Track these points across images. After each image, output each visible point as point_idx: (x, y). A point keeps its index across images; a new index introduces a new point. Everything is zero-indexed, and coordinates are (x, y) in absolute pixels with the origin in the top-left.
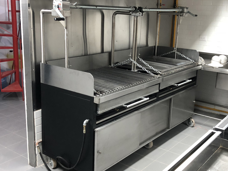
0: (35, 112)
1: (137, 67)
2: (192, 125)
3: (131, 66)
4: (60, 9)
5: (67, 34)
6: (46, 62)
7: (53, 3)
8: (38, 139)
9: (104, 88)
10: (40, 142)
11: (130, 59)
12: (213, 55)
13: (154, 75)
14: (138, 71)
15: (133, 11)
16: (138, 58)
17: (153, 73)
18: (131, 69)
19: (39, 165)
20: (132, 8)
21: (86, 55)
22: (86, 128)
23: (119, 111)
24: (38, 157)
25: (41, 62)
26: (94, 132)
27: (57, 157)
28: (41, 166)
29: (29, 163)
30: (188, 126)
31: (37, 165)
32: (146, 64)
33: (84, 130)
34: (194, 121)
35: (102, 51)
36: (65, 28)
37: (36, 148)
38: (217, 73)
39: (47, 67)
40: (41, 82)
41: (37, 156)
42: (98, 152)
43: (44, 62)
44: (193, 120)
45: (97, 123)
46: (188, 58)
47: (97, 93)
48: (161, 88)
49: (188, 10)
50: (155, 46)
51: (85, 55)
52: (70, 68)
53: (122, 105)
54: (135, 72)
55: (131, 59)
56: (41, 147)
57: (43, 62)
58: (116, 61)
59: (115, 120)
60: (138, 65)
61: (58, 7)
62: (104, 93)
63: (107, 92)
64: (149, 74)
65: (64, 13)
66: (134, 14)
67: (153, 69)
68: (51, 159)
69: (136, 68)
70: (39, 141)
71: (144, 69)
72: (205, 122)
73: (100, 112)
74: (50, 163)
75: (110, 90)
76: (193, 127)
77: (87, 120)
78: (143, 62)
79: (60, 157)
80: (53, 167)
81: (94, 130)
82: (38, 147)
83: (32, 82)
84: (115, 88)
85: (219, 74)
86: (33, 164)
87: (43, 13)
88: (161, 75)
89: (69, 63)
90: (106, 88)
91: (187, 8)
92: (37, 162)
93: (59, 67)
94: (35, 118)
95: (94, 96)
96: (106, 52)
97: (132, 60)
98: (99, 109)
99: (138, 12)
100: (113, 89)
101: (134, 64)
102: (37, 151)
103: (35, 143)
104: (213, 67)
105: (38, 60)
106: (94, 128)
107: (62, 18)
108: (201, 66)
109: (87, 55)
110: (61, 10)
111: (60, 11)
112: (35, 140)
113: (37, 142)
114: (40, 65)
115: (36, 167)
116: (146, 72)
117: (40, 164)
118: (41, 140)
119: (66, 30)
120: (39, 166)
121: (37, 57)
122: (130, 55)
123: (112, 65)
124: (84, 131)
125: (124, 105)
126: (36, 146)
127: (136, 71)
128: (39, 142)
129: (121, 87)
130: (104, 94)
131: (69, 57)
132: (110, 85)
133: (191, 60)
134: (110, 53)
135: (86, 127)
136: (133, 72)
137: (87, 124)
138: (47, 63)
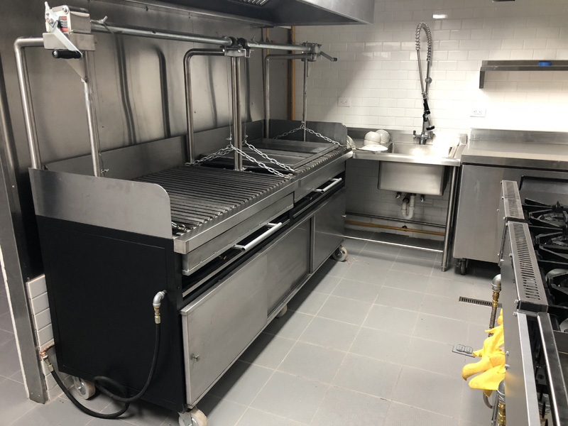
0: (29, 284)
1: (246, 163)
2: (343, 259)
3: (233, 160)
4: (64, 29)
5: (89, 95)
6: (43, 165)
7: (46, 17)
8: (45, 340)
9: (193, 215)
10: (50, 347)
11: (230, 147)
12: (366, 131)
13: (283, 175)
14: (248, 170)
15: (229, 47)
16: (244, 143)
17: (280, 172)
18: (233, 167)
19: (53, 396)
20: (227, 40)
21: (133, 143)
22: (160, 312)
23: (228, 260)
24: (49, 380)
25: (31, 165)
26: (180, 317)
27: (96, 378)
28: (59, 396)
29: (28, 396)
30: (337, 261)
31: (49, 398)
32: (262, 154)
33: (157, 317)
34: (346, 251)
35: (168, 135)
36: (83, 81)
37: (42, 362)
38: (380, 161)
39: (49, 179)
40: (37, 212)
41: (46, 379)
42: (192, 357)
43: (38, 166)
44: (344, 249)
45: (184, 294)
46: (328, 139)
47: (180, 228)
48: (296, 200)
49: (322, 49)
50: (265, 121)
51: (130, 145)
52: (105, 175)
53: (232, 246)
54: (242, 173)
55: (232, 147)
56: (54, 358)
57: (35, 166)
58: (199, 152)
59: (221, 279)
60: (249, 158)
61: (60, 26)
62: (195, 225)
63: (200, 223)
64: (273, 174)
65: (78, 41)
66: (230, 53)
67: (278, 163)
68: (82, 380)
69: (243, 164)
70: (48, 345)
71: (262, 165)
72: (362, 250)
73: (188, 271)
74: (80, 388)
75: (206, 218)
76: (344, 261)
77: (160, 292)
78: (256, 150)
79: (103, 378)
80: (87, 396)
81: (179, 311)
82: (45, 359)
83: (14, 215)
84: (215, 213)
85: (383, 164)
86: (39, 396)
87: (23, 47)
88: (294, 174)
89: (102, 164)
90: (195, 213)
91: (319, 46)
92: (48, 391)
93: (77, 175)
94: (31, 296)
95: (174, 238)
96: (175, 136)
97: (235, 148)
98: (187, 264)
99: (239, 48)
100: (212, 215)
101: (239, 154)
102: (46, 369)
103: (37, 351)
104: (373, 152)
105: (21, 163)
106: (178, 307)
107: (74, 52)
108: (351, 153)
109: (135, 144)
110: (68, 33)
111: (66, 35)
112: (36, 344)
113: (42, 348)
114: (27, 174)
115: (47, 403)
116: (266, 171)
117: (56, 395)
118: (52, 342)
119: (85, 84)
120: (55, 400)
121: (18, 154)
122: (231, 139)
123: (192, 162)
124: (157, 319)
125: (237, 246)
126: (42, 358)
127: (243, 169)
128: (48, 347)
129: (228, 209)
130: (195, 228)
131: (101, 151)
132: (202, 205)
133: (333, 142)
134: (185, 137)
135: (161, 309)
136: (236, 172)
137: (162, 301)
138: (45, 168)
